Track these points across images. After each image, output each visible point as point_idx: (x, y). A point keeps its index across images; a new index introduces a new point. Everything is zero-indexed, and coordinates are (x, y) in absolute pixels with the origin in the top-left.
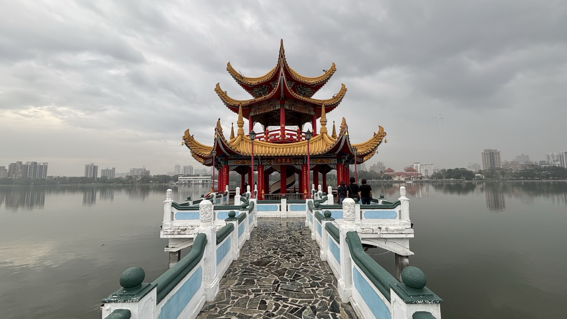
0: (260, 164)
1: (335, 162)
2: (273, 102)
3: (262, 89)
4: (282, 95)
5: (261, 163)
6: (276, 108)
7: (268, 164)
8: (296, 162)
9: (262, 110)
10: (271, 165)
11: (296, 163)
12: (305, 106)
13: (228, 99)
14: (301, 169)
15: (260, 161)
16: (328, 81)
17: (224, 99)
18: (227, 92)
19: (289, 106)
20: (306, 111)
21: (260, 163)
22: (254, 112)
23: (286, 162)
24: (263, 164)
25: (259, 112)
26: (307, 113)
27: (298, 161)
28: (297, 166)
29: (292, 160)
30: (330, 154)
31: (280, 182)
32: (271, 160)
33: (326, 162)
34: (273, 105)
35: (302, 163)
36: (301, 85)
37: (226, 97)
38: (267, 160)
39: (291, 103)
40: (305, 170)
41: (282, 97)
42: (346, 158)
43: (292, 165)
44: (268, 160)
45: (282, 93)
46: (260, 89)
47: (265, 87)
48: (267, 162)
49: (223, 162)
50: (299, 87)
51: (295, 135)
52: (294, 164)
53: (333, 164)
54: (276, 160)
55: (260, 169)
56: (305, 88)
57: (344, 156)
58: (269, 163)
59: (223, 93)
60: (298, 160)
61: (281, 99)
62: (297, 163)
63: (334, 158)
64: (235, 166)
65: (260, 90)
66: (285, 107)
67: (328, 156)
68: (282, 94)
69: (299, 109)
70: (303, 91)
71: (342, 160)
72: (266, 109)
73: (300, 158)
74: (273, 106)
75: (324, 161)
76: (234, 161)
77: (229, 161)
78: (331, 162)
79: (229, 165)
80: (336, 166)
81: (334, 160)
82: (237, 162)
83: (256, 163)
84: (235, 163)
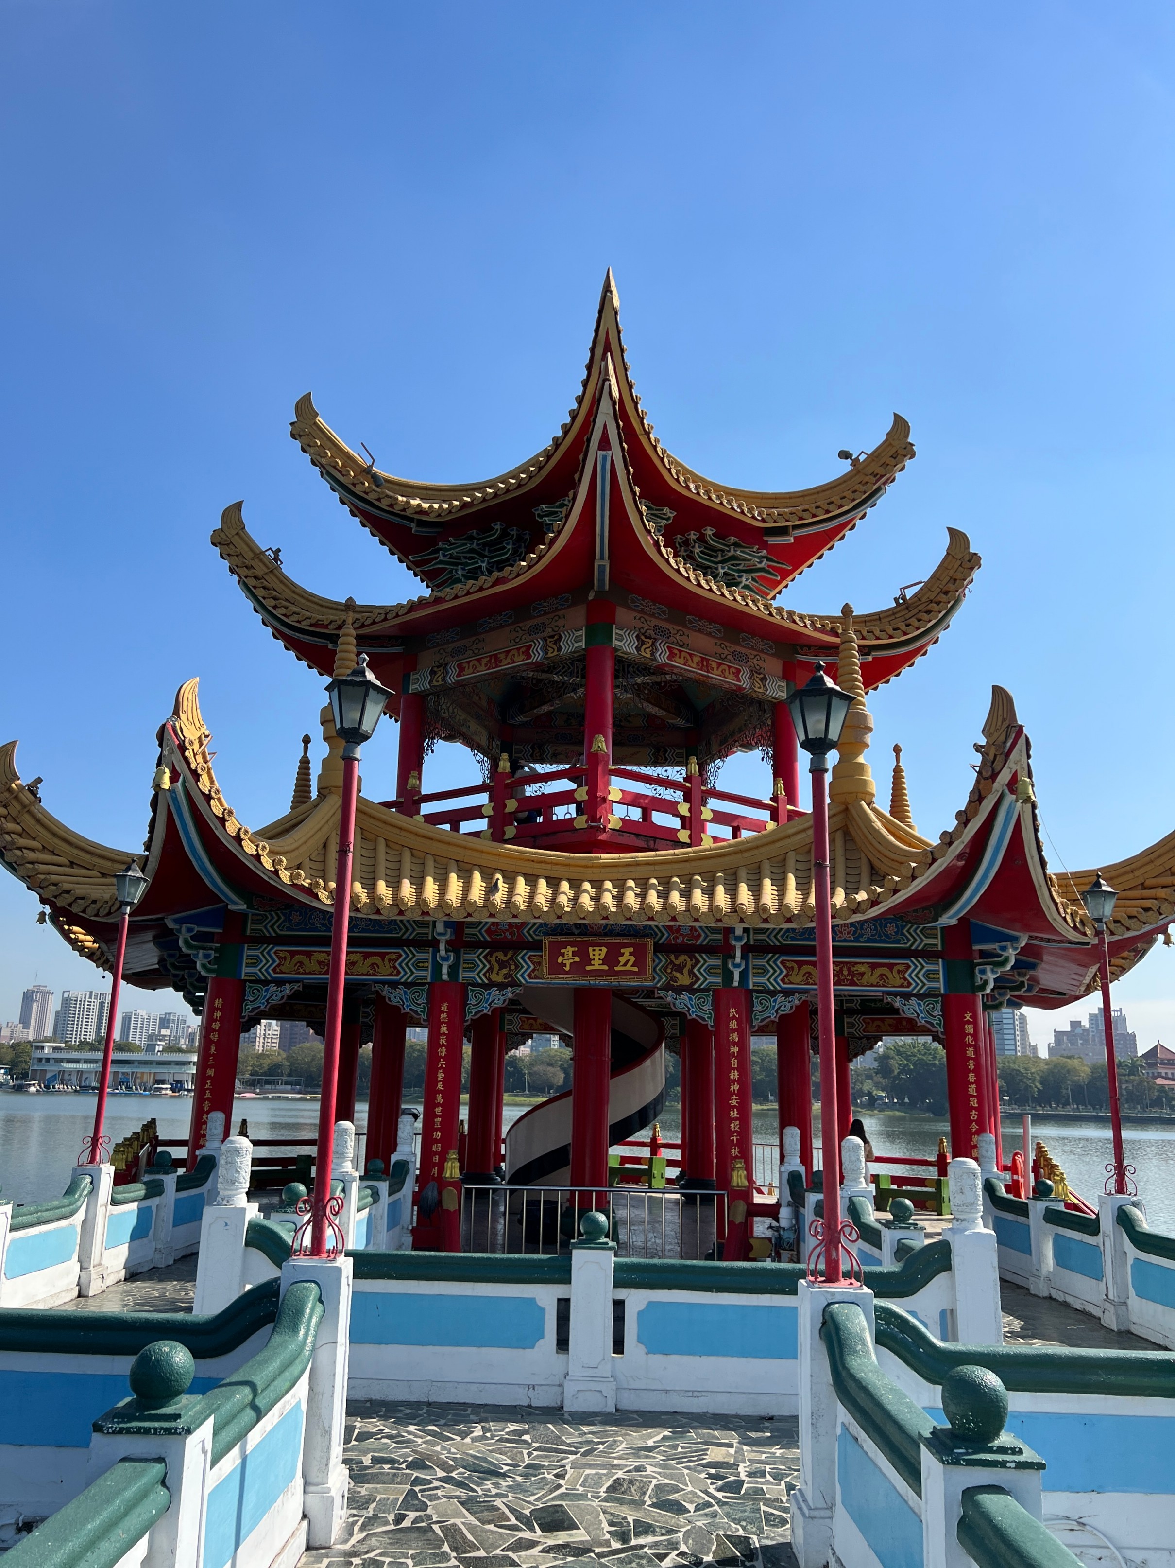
0: (445, 977)
1: (930, 980)
2: (545, 613)
3: (485, 545)
4: (602, 568)
5: (454, 970)
6: (560, 649)
7: (495, 977)
8: (680, 969)
9: (479, 660)
10: (514, 984)
11: (675, 979)
12: (734, 648)
13: (288, 594)
14: (711, 1023)
15: (445, 959)
16: (869, 511)
17: (260, 593)
18: (281, 556)
19: (638, 637)
20: (739, 671)
21: (445, 970)
22: (433, 673)
23: (611, 968)
24: (463, 976)
25: (461, 669)
26: (745, 682)
27: (689, 964)
28: (685, 996)
29: (650, 956)
30: (899, 931)
31: (570, 1099)
32: (515, 954)
33: (874, 979)
34: (548, 632)
35: (719, 980)
36: (709, 531)
37: (272, 581)
38: (490, 954)
39: (654, 622)
40: (733, 1024)
41: (601, 581)
42: (1007, 960)
43: (653, 989)
44: (500, 955)
45: (602, 558)
46: (474, 546)
47: (505, 534)
48: (491, 969)
49: (206, 956)
50: (702, 539)
51: (670, 807)
52: (667, 987)
53: (919, 996)
54: (546, 953)
55: (445, 1008)
56: (736, 545)
57: (996, 946)
58: (505, 971)
59: (259, 555)
60: (692, 957)
61: (591, 597)
62: (684, 979)
63: (928, 954)
64: (280, 983)
65: (472, 551)
66: (615, 643)
67: (888, 939)
68: (602, 563)
69: (696, 659)
70: (722, 562)
71: (983, 972)
72: (502, 656)
73: (702, 949)
74: (545, 634)
75: (862, 974)
76: (281, 954)
77: (251, 953)
78: (909, 984)
79: (247, 974)
80: (937, 1013)
81: (928, 967)
82: (298, 958)
83: (418, 968)
84: (283, 968)
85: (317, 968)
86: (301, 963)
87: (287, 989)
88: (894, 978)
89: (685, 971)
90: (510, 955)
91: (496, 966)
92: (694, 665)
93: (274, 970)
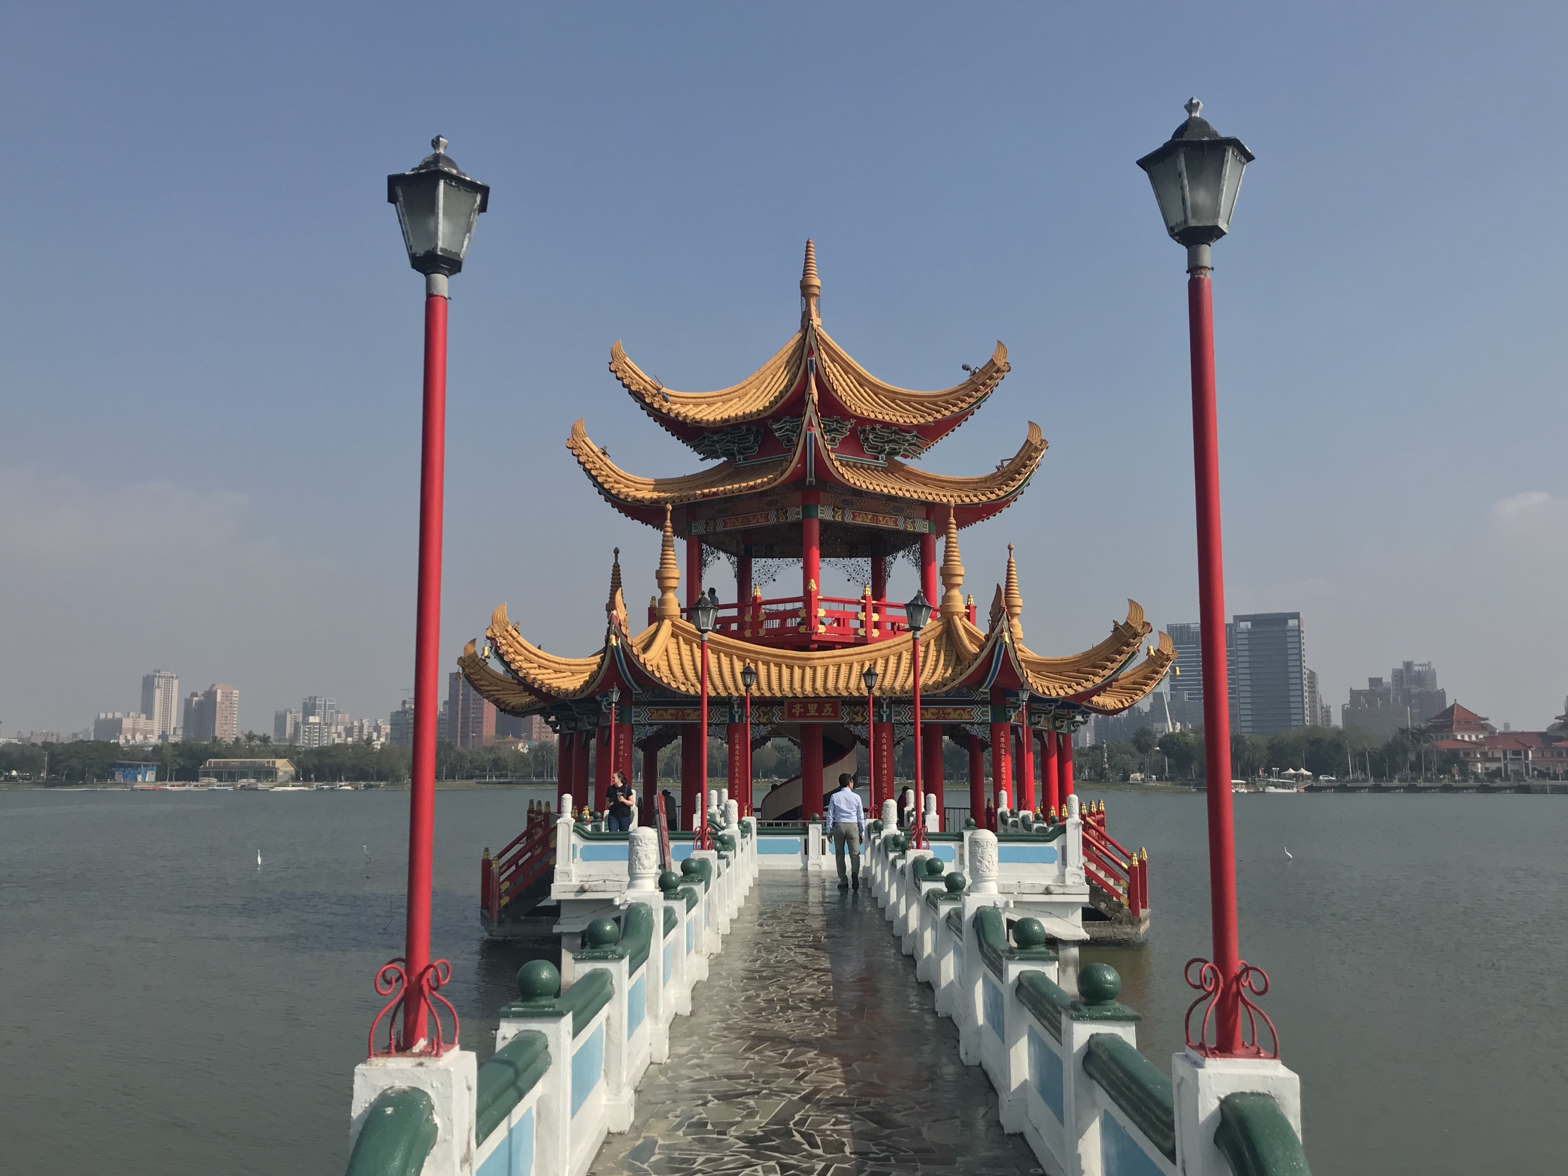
1: (984, 716)
3: (735, 437)
6: (787, 518)
7: (761, 720)
8: (857, 713)
9: (736, 518)
10: (772, 723)
11: (854, 719)
12: (893, 504)
15: (737, 712)
19: (833, 511)
21: (737, 718)
22: (707, 524)
23: (820, 714)
24: (744, 721)
25: (725, 522)
26: (900, 526)
27: (862, 711)
28: (860, 727)
29: (840, 707)
30: (967, 692)
31: (800, 780)
33: (955, 716)
34: (779, 509)
35: (877, 719)
38: (759, 708)
40: (884, 741)
43: (842, 724)
44: (764, 708)
48: (760, 716)
50: (874, 430)
51: (854, 616)
52: (850, 723)
53: (980, 724)
54: (786, 707)
56: (895, 433)
58: (766, 717)
60: (863, 707)
62: (859, 719)
63: (983, 703)
64: (651, 725)
66: (820, 515)
67: (963, 695)
68: (811, 479)
69: (870, 517)
70: (888, 442)
71: (1009, 711)
74: (777, 510)
75: (949, 714)
76: (651, 711)
77: (635, 710)
78: (973, 718)
79: (634, 721)
80: (988, 732)
81: (983, 709)
82: (660, 712)
83: (722, 716)
84: (653, 717)
85: (670, 717)
86: (662, 715)
87: (655, 728)
88: (966, 716)
89: (859, 714)
90: (769, 708)
91: (762, 715)
92: (868, 521)
93: (648, 719)
